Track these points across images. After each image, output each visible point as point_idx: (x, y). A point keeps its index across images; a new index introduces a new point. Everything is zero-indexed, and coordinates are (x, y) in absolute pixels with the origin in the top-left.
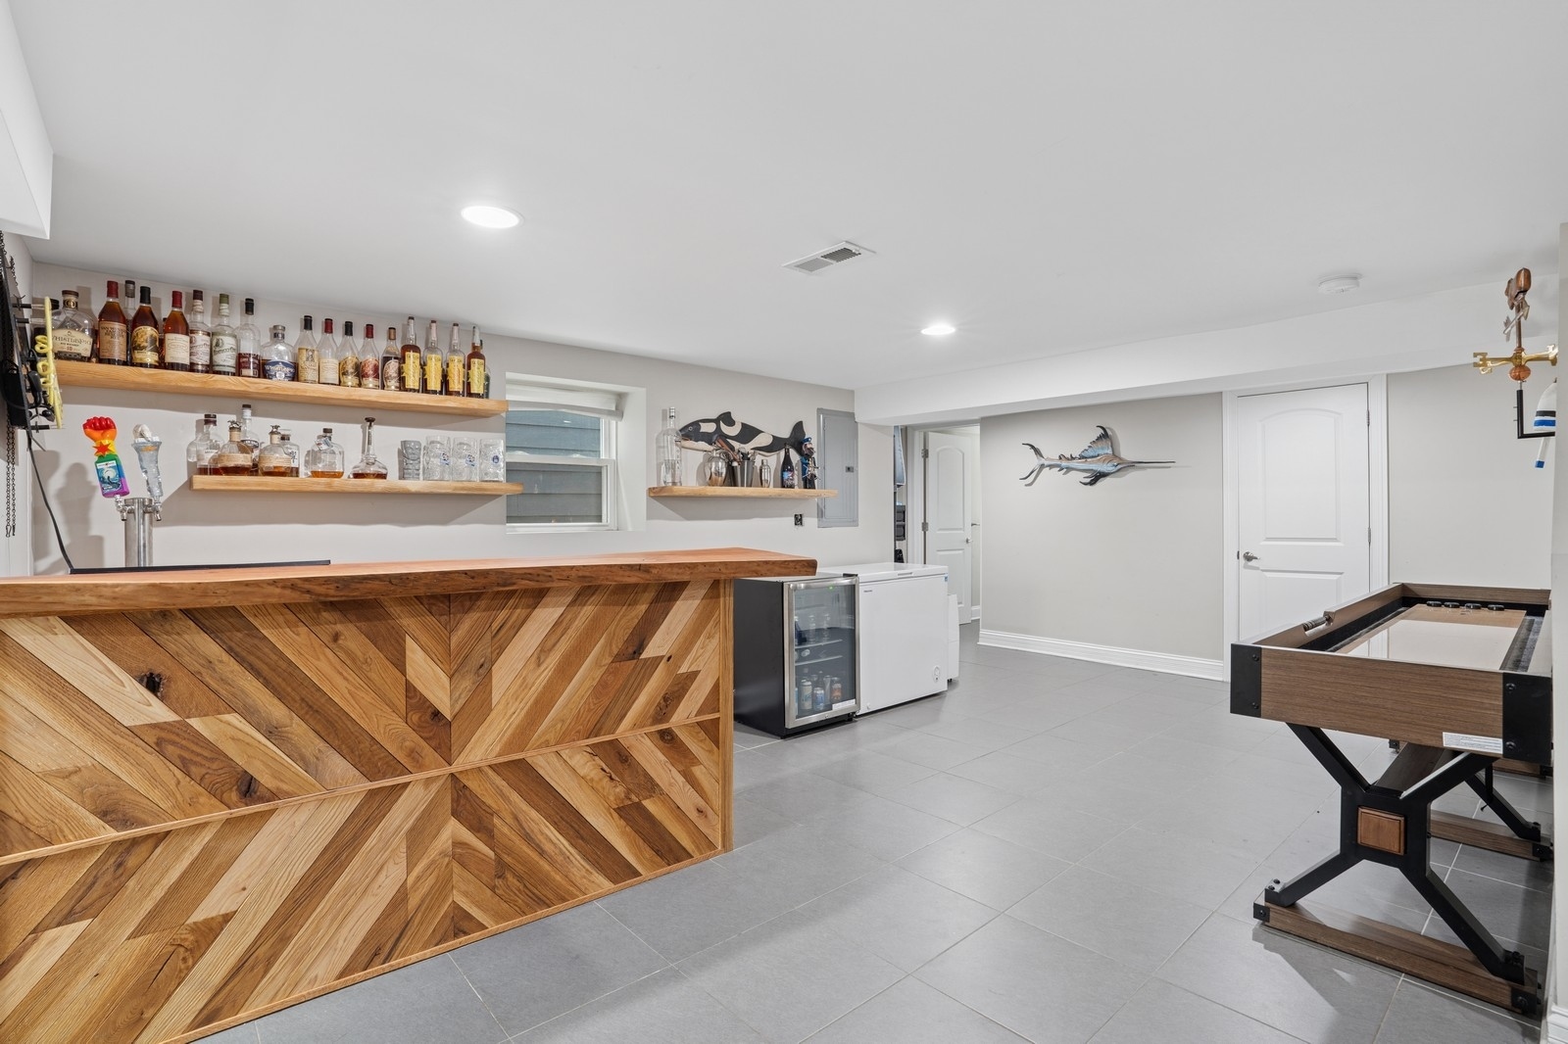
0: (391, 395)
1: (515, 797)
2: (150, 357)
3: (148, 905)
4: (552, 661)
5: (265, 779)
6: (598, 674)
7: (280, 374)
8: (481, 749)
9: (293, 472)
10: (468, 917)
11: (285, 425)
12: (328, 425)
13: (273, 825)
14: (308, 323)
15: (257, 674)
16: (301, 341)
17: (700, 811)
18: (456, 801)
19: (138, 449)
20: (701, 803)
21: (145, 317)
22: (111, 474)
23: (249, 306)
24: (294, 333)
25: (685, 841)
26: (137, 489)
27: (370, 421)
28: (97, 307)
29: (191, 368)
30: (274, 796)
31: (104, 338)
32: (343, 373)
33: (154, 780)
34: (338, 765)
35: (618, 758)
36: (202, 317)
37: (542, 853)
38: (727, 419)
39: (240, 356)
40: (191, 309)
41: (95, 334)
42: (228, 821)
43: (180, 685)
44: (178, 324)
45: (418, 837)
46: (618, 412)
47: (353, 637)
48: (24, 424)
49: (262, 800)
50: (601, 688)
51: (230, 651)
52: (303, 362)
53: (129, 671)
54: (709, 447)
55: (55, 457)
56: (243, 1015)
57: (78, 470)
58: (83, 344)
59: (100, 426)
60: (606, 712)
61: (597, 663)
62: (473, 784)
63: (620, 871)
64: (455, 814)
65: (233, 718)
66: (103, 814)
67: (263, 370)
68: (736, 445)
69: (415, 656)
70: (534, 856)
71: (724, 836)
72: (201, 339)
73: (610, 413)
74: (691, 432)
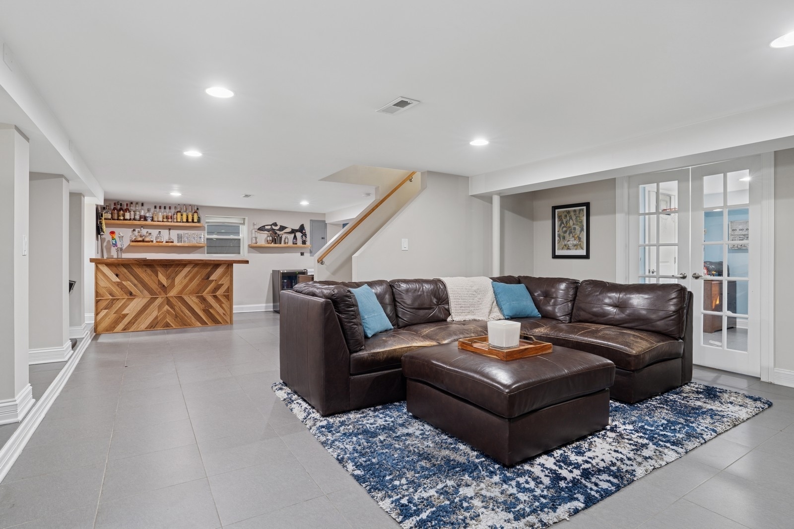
0: (173, 224)
1: (179, 303)
2: (122, 218)
3: (116, 310)
4: (188, 278)
5: (134, 293)
6: (198, 282)
7: (149, 220)
8: (173, 293)
9: (152, 241)
10: (170, 324)
11: (150, 231)
12: (160, 230)
13: (135, 300)
14: (155, 207)
15: (133, 276)
16: (154, 211)
17: (224, 314)
18: (168, 302)
19: (119, 237)
20: (224, 312)
21: (121, 209)
22: (114, 242)
23: (142, 205)
24: (153, 210)
25: (220, 320)
26: (119, 245)
27: (170, 229)
28: (112, 208)
29: (130, 220)
30: (135, 296)
31: (113, 215)
32: (163, 218)
33: (117, 290)
34: (146, 292)
35: (203, 300)
36: (132, 208)
37: (185, 315)
38: (275, 224)
39: (140, 216)
40: (130, 206)
41: (112, 214)
42: (128, 298)
43: (121, 276)
44: (127, 210)
45: (160, 307)
46: (244, 224)
47: (149, 271)
48: (100, 234)
49: (133, 296)
50: (199, 285)
51: (128, 271)
52: (154, 217)
53: (114, 273)
54: (268, 233)
55: (105, 239)
56: (129, 331)
57: (109, 241)
58: (109, 216)
59: (112, 233)
60: (200, 290)
61: (198, 280)
62: (171, 299)
63: (204, 323)
64: (167, 304)
65: (129, 282)
66: (110, 294)
67: (145, 219)
68: (278, 232)
69: (160, 275)
70: (184, 316)
71: (230, 321)
72: (132, 213)
73: (241, 224)
74: (262, 229)
